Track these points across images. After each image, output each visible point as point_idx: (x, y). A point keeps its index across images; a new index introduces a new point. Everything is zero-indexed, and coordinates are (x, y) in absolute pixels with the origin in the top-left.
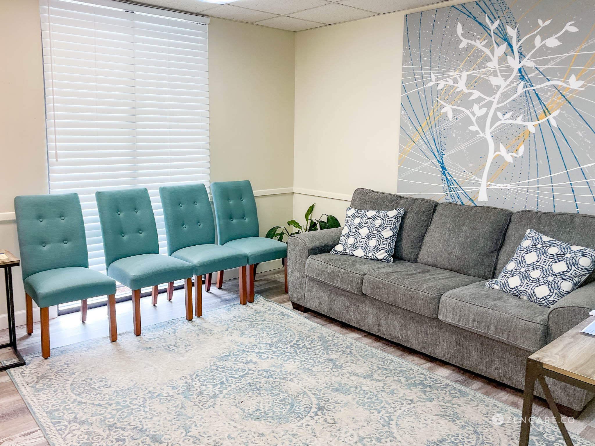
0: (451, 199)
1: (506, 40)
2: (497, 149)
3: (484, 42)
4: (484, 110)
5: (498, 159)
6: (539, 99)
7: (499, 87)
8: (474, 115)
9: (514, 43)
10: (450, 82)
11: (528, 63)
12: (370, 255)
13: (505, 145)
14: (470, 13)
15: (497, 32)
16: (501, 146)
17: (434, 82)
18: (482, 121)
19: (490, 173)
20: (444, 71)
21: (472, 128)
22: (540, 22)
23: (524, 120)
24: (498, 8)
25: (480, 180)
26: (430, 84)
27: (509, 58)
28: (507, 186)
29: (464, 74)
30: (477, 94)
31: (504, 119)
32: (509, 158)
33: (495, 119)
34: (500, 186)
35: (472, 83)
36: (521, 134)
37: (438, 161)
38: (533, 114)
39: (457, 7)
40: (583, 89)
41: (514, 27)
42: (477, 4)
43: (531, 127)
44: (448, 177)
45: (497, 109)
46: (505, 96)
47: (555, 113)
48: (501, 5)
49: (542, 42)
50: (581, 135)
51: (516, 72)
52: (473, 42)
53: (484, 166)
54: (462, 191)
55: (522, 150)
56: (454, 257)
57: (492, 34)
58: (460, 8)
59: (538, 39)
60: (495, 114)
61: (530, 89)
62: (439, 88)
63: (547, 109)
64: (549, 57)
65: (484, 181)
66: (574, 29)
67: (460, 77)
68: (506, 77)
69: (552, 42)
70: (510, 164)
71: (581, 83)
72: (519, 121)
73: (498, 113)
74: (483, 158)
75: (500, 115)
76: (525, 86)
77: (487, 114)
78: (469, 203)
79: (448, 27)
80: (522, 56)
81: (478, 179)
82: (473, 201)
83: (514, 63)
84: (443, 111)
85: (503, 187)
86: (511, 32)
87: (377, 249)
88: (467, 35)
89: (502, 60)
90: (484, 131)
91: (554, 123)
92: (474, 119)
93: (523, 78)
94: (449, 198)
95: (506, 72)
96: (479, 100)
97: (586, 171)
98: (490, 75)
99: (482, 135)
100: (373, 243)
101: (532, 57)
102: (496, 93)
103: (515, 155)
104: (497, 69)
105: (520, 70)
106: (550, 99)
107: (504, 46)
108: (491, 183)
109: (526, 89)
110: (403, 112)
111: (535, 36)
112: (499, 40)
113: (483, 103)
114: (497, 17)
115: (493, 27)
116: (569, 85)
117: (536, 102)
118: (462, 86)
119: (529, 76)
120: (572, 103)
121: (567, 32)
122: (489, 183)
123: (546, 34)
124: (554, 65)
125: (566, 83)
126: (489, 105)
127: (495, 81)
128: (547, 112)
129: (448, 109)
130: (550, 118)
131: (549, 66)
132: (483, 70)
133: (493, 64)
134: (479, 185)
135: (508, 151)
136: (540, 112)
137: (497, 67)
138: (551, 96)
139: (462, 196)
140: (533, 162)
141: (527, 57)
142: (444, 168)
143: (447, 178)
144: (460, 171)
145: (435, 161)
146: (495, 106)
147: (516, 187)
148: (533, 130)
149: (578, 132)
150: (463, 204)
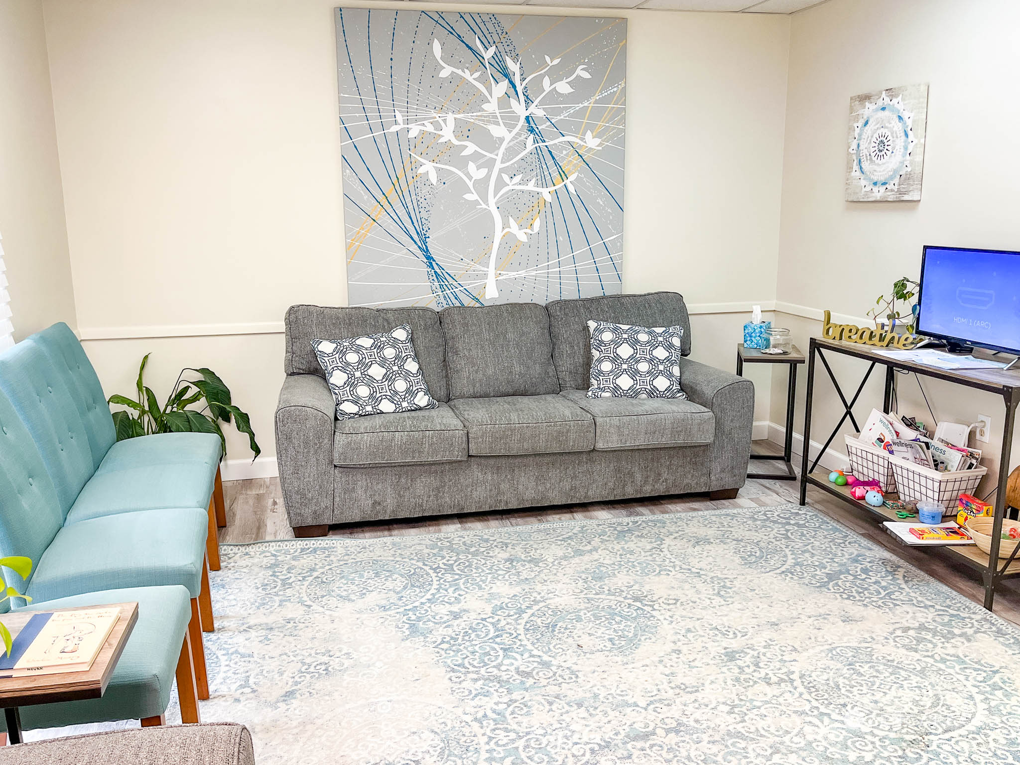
0: (444, 302)
1: (506, 76)
2: (506, 225)
3: (477, 75)
4: (483, 172)
5: (509, 238)
6: (553, 158)
7: (502, 140)
8: (470, 178)
9: (517, 82)
10: (430, 128)
11: (537, 111)
12: (405, 404)
13: (516, 219)
14: (452, 28)
15: (493, 62)
16: (511, 220)
17: (402, 126)
18: (481, 186)
19: (499, 258)
20: (417, 109)
21: (468, 197)
22: (548, 59)
23: (537, 185)
24: (492, 29)
25: (486, 269)
26: (394, 129)
27: (513, 102)
28: (522, 273)
29: (451, 117)
30: (471, 148)
31: (513, 184)
32: (522, 236)
33: (500, 184)
34: (513, 274)
35: (465, 131)
36: (535, 204)
37: (419, 247)
38: (548, 178)
39: (429, 14)
40: (600, 148)
41: (515, 59)
42: (461, 17)
43: (546, 194)
44: (438, 271)
45: (501, 171)
46: (511, 152)
47: (572, 178)
48: (496, 25)
49: (551, 85)
50: (601, 203)
51: (522, 120)
52: (459, 72)
53: (491, 249)
54: (461, 289)
55: (537, 224)
57: (487, 65)
58: (436, 17)
59: (546, 81)
60: (499, 178)
61: (541, 144)
62: (412, 134)
63: (563, 172)
64: (561, 106)
65: (491, 270)
66: (586, 75)
67: (445, 121)
68: (510, 127)
69: (563, 87)
70: (524, 244)
71: (598, 141)
72: (531, 186)
73: (503, 174)
74: (488, 238)
75: (506, 178)
76: (535, 141)
77: (488, 176)
78: (473, 303)
79: (419, 42)
80: (528, 101)
81: (483, 269)
82: (478, 300)
83: (519, 108)
84: (421, 170)
85: (517, 276)
86: (513, 66)
87: (410, 392)
88: (449, 58)
89: (504, 102)
90: (486, 201)
91: (571, 189)
92: (470, 184)
93: (532, 130)
94: (442, 300)
95: (510, 120)
96: (475, 157)
97: (609, 245)
98: (489, 122)
99: (484, 206)
100: (401, 385)
101: (541, 103)
102: (499, 148)
103: (530, 232)
104: (498, 115)
105: (527, 118)
106: (569, 161)
107: (504, 84)
108: (501, 272)
109: (537, 145)
110: (348, 171)
111: (543, 76)
112: (498, 75)
113: (482, 161)
114: (492, 42)
115: (488, 54)
116: (585, 142)
117: (551, 162)
118: (448, 134)
119: (540, 128)
120: (590, 165)
121: (578, 77)
122: (499, 272)
123: (556, 75)
124: (568, 116)
125: (582, 139)
126: (490, 164)
127: (497, 131)
128: (563, 175)
129: (428, 168)
130: (567, 182)
131: (562, 117)
132: (479, 114)
133: (491, 107)
134: (485, 275)
135: (521, 227)
136: (555, 174)
137: (497, 111)
138: (567, 155)
139: (462, 296)
140: (552, 238)
141: (536, 103)
142: (429, 258)
143: (435, 272)
144: (455, 260)
145: (414, 248)
146: (498, 165)
147: (534, 273)
148: (549, 198)
149: (599, 200)
150: (462, 306)
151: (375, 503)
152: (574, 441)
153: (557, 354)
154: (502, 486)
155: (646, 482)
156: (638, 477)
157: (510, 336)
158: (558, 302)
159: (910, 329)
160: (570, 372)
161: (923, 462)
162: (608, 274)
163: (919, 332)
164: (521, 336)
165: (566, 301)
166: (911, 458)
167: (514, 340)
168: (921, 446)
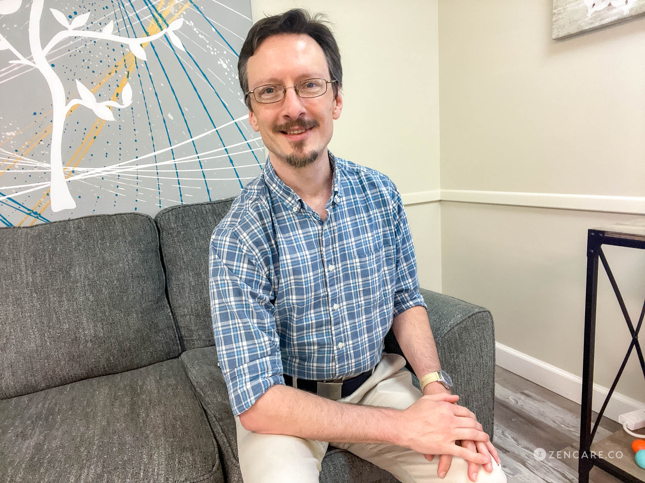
2: (71, 94)
5: (80, 114)
13: (90, 85)
16: (81, 87)
18: (14, 27)
19: (66, 147)
23: (118, 32)
25: (46, 165)
28: (114, 169)
31: (74, 28)
32: (104, 112)
33: (50, 25)
34: (97, 172)
36: (121, 64)
38: (136, 22)
43: (137, 48)
45: (48, 3)
47: (176, 24)
50: (225, 66)
53: (48, 133)
54: (3, 198)
55: (127, 93)
56: (90, 345)
60: (47, 14)
63: (160, 15)
65: (56, 167)
70: (109, 124)
72: (108, 34)
73: (53, 11)
74: (41, 114)
75: (59, 16)
77: (24, 11)
78: (30, 221)
81: (38, 164)
82: (38, 215)
85: (104, 174)
90: (26, 52)
91: (177, 42)
99: (24, 61)
103: (117, 105)
108: (76, 169)
122: (71, 169)
128: (160, 19)
130: (169, 32)
134: (46, 176)
135: (100, 97)
136: (147, 19)
140: (156, 117)
147: (133, 168)
148: (141, 55)
149: (221, 62)
150: (10, 226)
153: (174, 289)
157: (77, 272)
158: (173, 209)
160: (198, 315)
164: (100, 269)
165: (185, 206)
167: (86, 277)
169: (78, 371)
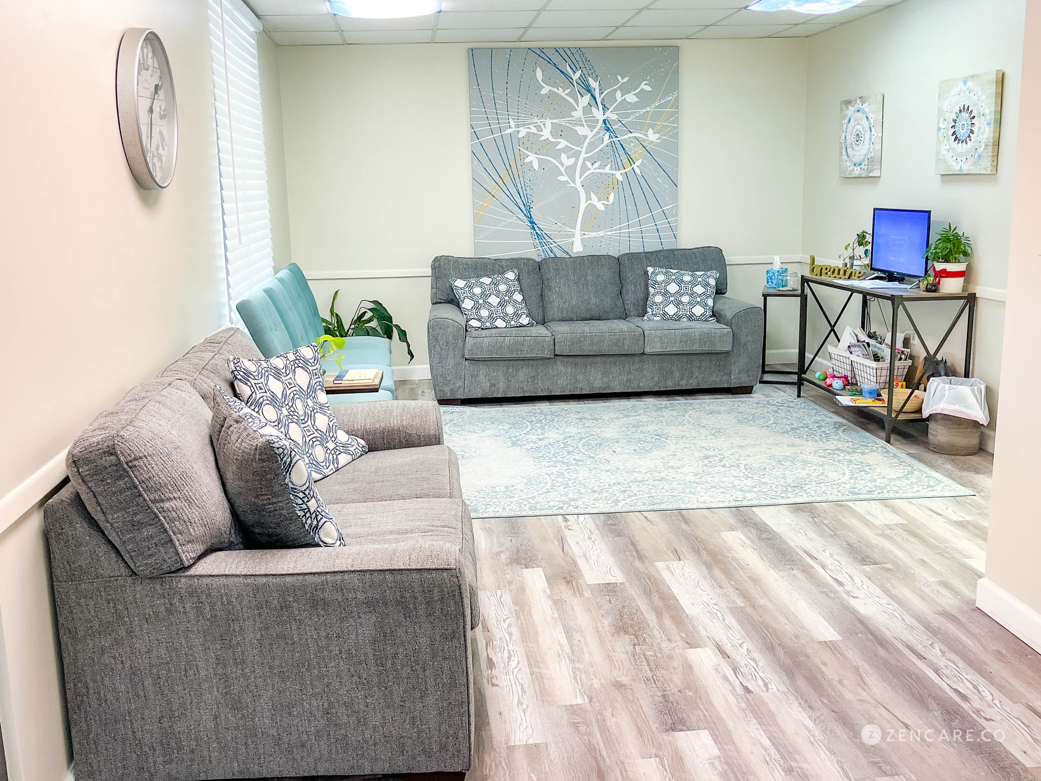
0: (543, 255)
1: (589, 91)
2: (588, 198)
3: (567, 91)
4: (573, 160)
5: (591, 208)
6: (624, 149)
7: (585, 137)
8: (562, 165)
9: (597, 96)
10: (534, 130)
11: (611, 116)
12: (512, 323)
13: (596, 194)
14: (550, 59)
15: (579, 82)
16: (592, 195)
17: (514, 129)
18: (571, 170)
19: (583, 222)
20: (525, 117)
21: (561, 178)
22: (619, 78)
23: (611, 169)
24: (578, 58)
25: (573, 231)
26: (509, 131)
27: (594, 109)
28: (601, 233)
29: (548, 122)
30: (563, 143)
31: (593, 169)
32: (601, 206)
33: (584, 168)
34: (593, 234)
35: (559, 131)
36: (611, 183)
37: (525, 215)
38: (620, 163)
39: (534, 50)
40: (659, 141)
41: (595, 80)
42: (557, 51)
43: (619, 175)
44: (539, 232)
45: (585, 159)
46: (592, 145)
47: (638, 163)
48: (582, 56)
49: (622, 96)
50: (660, 181)
51: (601, 122)
52: (555, 90)
53: (577, 216)
54: (556, 245)
55: (612, 197)
56: (594, 306)
57: (575, 84)
58: (538, 52)
59: (619, 94)
60: (584, 163)
61: (615, 139)
62: (521, 135)
63: (631, 158)
64: (630, 111)
65: (578, 231)
66: (648, 88)
67: (544, 125)
68: (592, 128)
69: (631, 98)
70: (602, 212)
71: (658, 136)
72: (607, 170)
73: (586, 162)
74: (575, 207)
75: (588, 164)
76: (610, 137)
77: (576, 163)
78: (564, 255)
79: (526, 70)
80: (605, 108)
81: (571, 230)
82: (567, 253)
83: (599, 114)
84: (527, 160)
85: (596, 235)
86: (594, 84)
87: (517, 315)
88: (548, 80)
89: (587, 110)
90: (574, 182)
91: (637, 171)
92: (562, 169)
93: (608, 130)
94: (541, 253)
95: (592, 123)
96: (566, 150)
97: (667, 212)
98: (576, 124)
99: (572, 185)
100: (510, 310)
101: (614, 110)
102: (583, 143)
103: (606, 203)
104: (583, 119)
105: (604, 121)
106: (635, 150)
107: (588, 97)
108: (585, 233)
109: (611, 140)
110: (476, 162)
111: (616, 90)
112: (583, 91)
113: (570, 153)
114: (578, 68)
115: (576, 77)
116: (648, 137)
117: (622, 152)
118: (546, 134)
119: (613, 127)
120: (652, 153)
121: (642, 90)
122: (583, 233)
123: (625, 90)
124: (634, 118)
125: (645, 135)
126: (577, 155)
127: (583, 131)
128: (631, 161)
129: (532, 159)
130: (635, 166)
131: (630, 119)
132: (568, 119)
133: (578, 114)
134: (573, 235)
135: (600, 200)
136: (625, 161)
137: (582, 117)
138: (634, 146)
139: (555, 250)
140: (623, 207)
141: (610, 110)
142: (532, 222)
143: (537, 233)
144: (550, 224)
145: (522, 216)
146: (583, 156)
147: (609, 233)
148: (620, 178)
149: (658, 179)
150: (556, 257)
151: (492, 385)
152: (628, 346)
153: (624, 292)
154: (578, 377)
155: (682, 378)
156: (677, 374)
157: (589, 277)
158: (627, 254)
159: (867, 267)
160: (634, 305)
161: (866, 356)
162: (666, 234)
163: (872, 269)
164: (597, 278)
165: (632, 253)
166: (861, 355)
167: (592, 280)
168: (864, 345)
169: (589, 316)
